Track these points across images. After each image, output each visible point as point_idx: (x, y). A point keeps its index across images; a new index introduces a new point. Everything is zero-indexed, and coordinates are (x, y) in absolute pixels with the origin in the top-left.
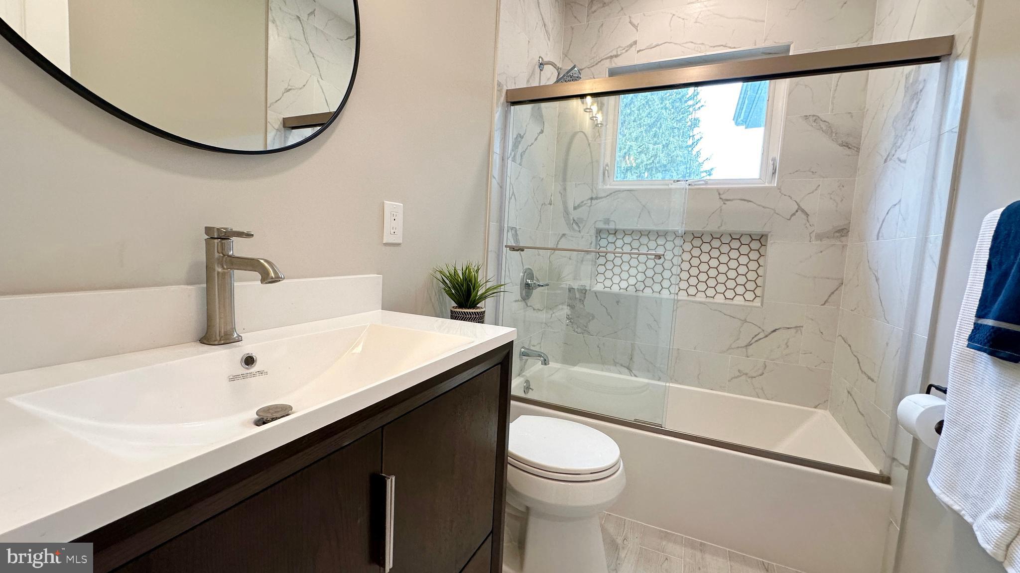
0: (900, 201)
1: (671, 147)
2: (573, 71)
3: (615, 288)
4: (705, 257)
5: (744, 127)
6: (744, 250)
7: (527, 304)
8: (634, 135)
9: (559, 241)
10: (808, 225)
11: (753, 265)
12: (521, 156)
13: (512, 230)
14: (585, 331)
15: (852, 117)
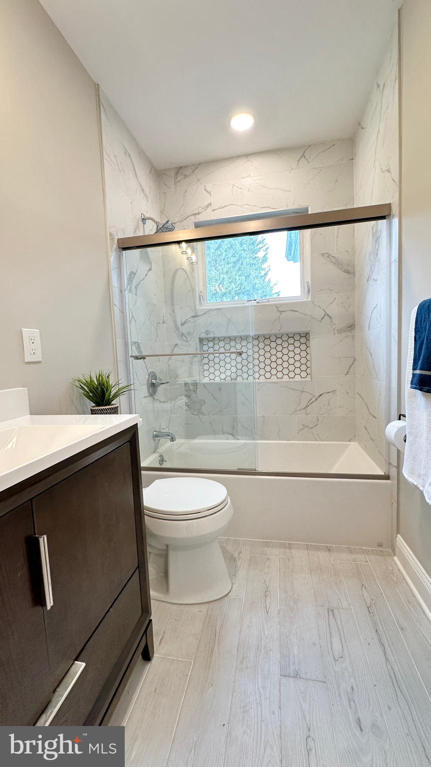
0: (377, 305)
1: (251, 277)
2: (168, 224)
3: (217, 380)
4: (273, 352)
5: (293, 261)
6: (297, 344)
7: (154, 399)
8: (225, 270)
9: (173, 349)
10: (332, 324)
11: (303, 354)
12: (136, 288)
13: (135, 344)
14: (200, 412)
15: (348, 254)
